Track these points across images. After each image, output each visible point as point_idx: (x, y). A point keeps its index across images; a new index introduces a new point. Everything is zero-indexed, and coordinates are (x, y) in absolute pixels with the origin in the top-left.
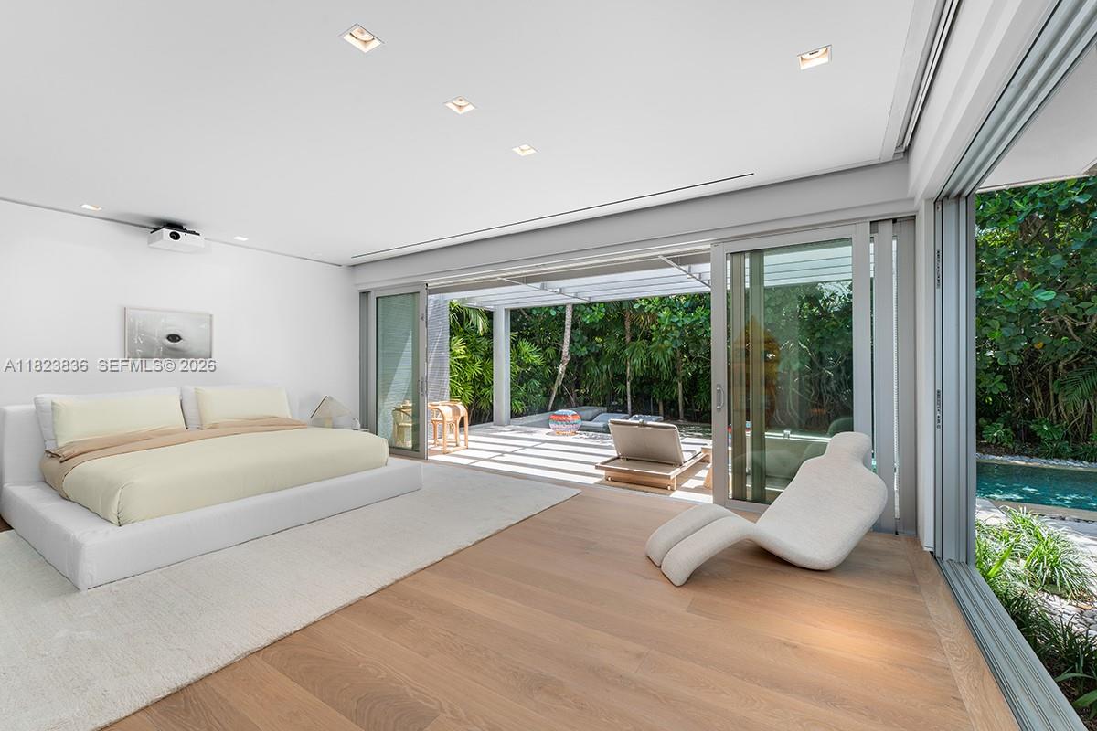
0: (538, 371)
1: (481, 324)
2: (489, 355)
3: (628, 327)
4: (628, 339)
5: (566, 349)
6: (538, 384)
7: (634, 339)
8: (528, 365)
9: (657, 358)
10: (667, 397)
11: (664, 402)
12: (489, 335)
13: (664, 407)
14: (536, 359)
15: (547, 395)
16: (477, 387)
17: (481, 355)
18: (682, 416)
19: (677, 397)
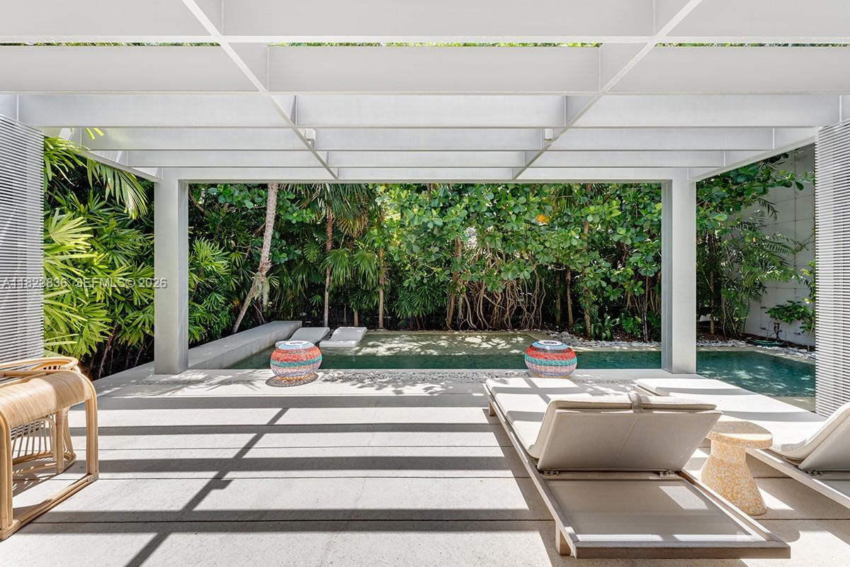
0: (221, 282)
1: (132, 203)
2: (145, 258)
3: (330, 233)
4: (329, 246)
5: (265, 253)
6: (221, 299)
7: (336, 245)
8: (208, 274)
9: (363, 267)
10: (365, 306)
11: (360, 311)
12: (146, 225)
13: (359, 316)
14: (220, 266)
15: (235, 312)
16: (118, 311)
17: (127, 257)
18: (381, 325)
19: (377, 307)
